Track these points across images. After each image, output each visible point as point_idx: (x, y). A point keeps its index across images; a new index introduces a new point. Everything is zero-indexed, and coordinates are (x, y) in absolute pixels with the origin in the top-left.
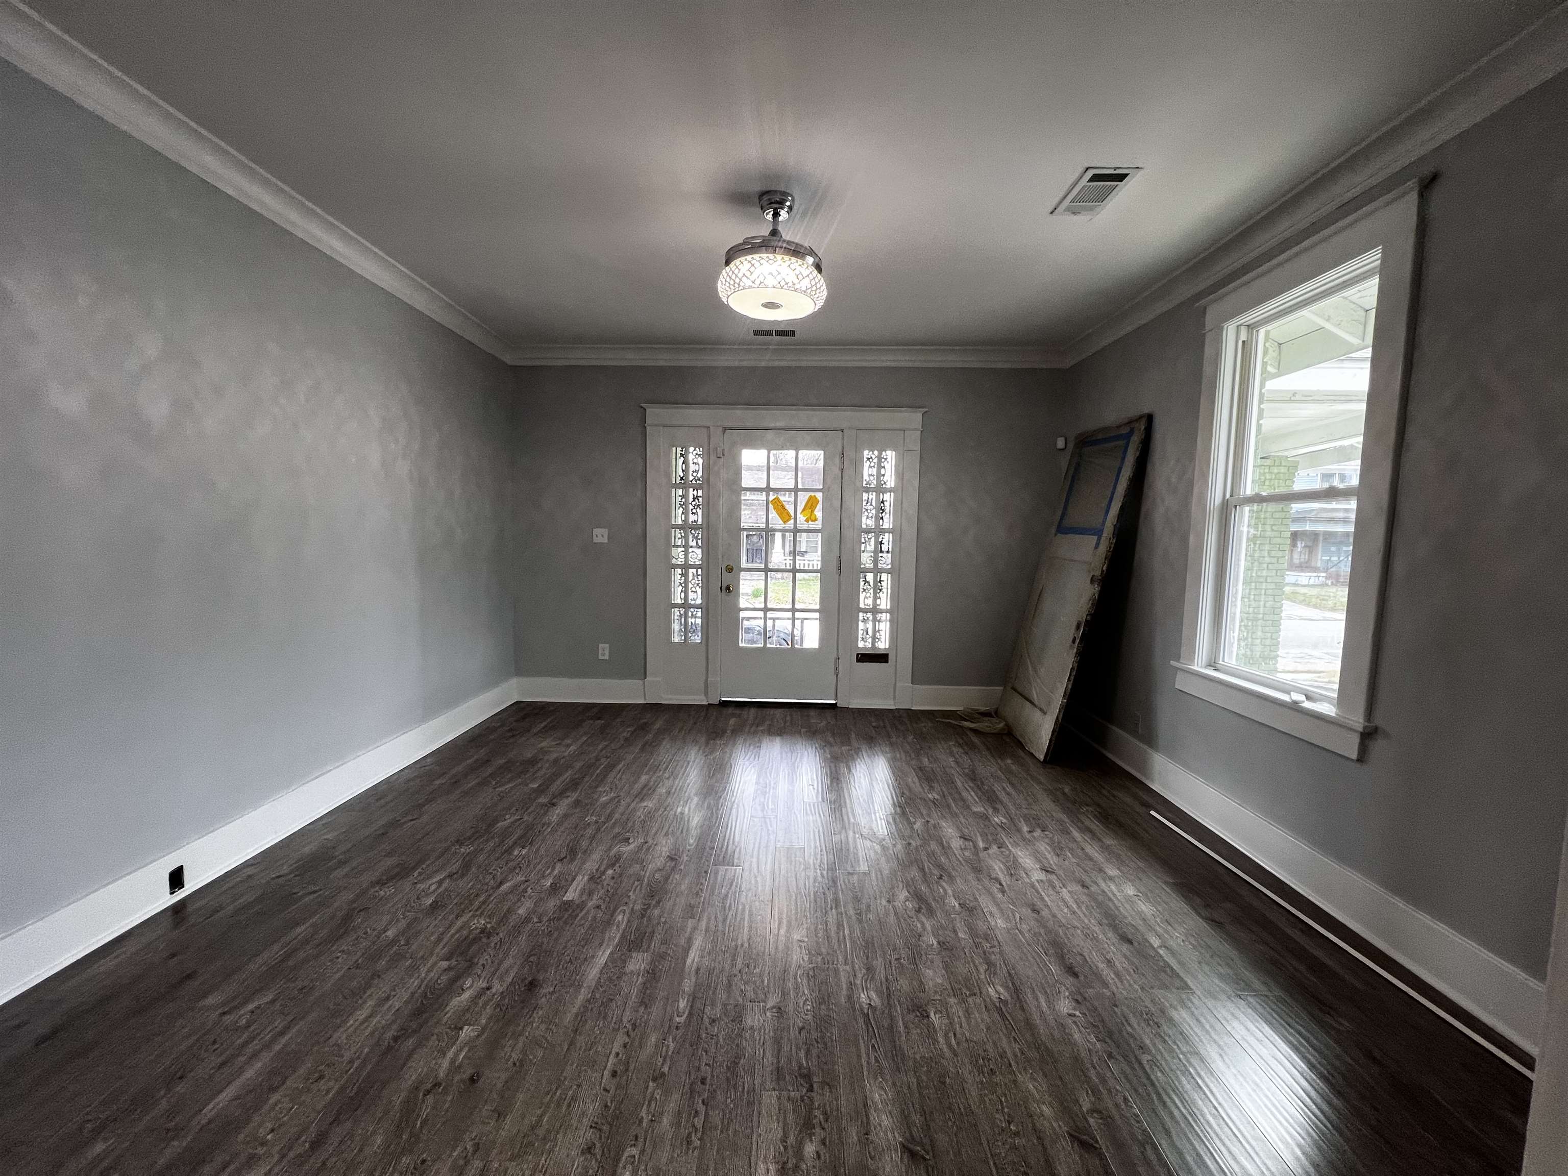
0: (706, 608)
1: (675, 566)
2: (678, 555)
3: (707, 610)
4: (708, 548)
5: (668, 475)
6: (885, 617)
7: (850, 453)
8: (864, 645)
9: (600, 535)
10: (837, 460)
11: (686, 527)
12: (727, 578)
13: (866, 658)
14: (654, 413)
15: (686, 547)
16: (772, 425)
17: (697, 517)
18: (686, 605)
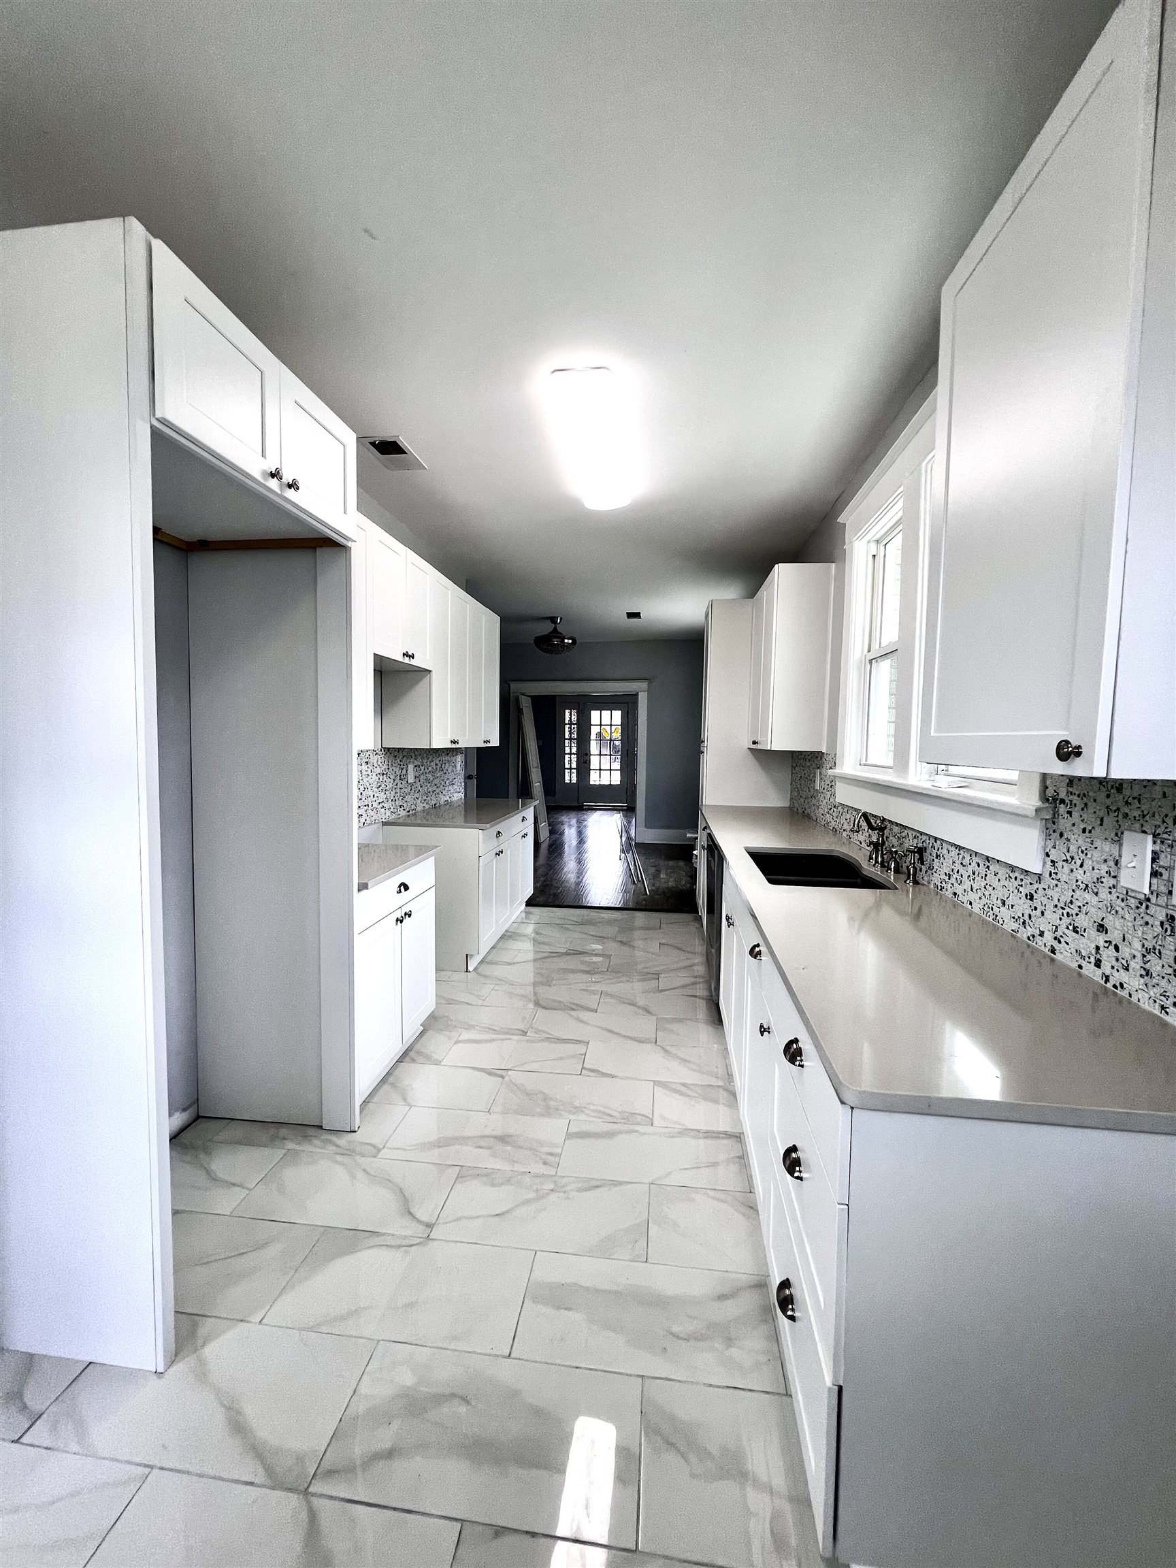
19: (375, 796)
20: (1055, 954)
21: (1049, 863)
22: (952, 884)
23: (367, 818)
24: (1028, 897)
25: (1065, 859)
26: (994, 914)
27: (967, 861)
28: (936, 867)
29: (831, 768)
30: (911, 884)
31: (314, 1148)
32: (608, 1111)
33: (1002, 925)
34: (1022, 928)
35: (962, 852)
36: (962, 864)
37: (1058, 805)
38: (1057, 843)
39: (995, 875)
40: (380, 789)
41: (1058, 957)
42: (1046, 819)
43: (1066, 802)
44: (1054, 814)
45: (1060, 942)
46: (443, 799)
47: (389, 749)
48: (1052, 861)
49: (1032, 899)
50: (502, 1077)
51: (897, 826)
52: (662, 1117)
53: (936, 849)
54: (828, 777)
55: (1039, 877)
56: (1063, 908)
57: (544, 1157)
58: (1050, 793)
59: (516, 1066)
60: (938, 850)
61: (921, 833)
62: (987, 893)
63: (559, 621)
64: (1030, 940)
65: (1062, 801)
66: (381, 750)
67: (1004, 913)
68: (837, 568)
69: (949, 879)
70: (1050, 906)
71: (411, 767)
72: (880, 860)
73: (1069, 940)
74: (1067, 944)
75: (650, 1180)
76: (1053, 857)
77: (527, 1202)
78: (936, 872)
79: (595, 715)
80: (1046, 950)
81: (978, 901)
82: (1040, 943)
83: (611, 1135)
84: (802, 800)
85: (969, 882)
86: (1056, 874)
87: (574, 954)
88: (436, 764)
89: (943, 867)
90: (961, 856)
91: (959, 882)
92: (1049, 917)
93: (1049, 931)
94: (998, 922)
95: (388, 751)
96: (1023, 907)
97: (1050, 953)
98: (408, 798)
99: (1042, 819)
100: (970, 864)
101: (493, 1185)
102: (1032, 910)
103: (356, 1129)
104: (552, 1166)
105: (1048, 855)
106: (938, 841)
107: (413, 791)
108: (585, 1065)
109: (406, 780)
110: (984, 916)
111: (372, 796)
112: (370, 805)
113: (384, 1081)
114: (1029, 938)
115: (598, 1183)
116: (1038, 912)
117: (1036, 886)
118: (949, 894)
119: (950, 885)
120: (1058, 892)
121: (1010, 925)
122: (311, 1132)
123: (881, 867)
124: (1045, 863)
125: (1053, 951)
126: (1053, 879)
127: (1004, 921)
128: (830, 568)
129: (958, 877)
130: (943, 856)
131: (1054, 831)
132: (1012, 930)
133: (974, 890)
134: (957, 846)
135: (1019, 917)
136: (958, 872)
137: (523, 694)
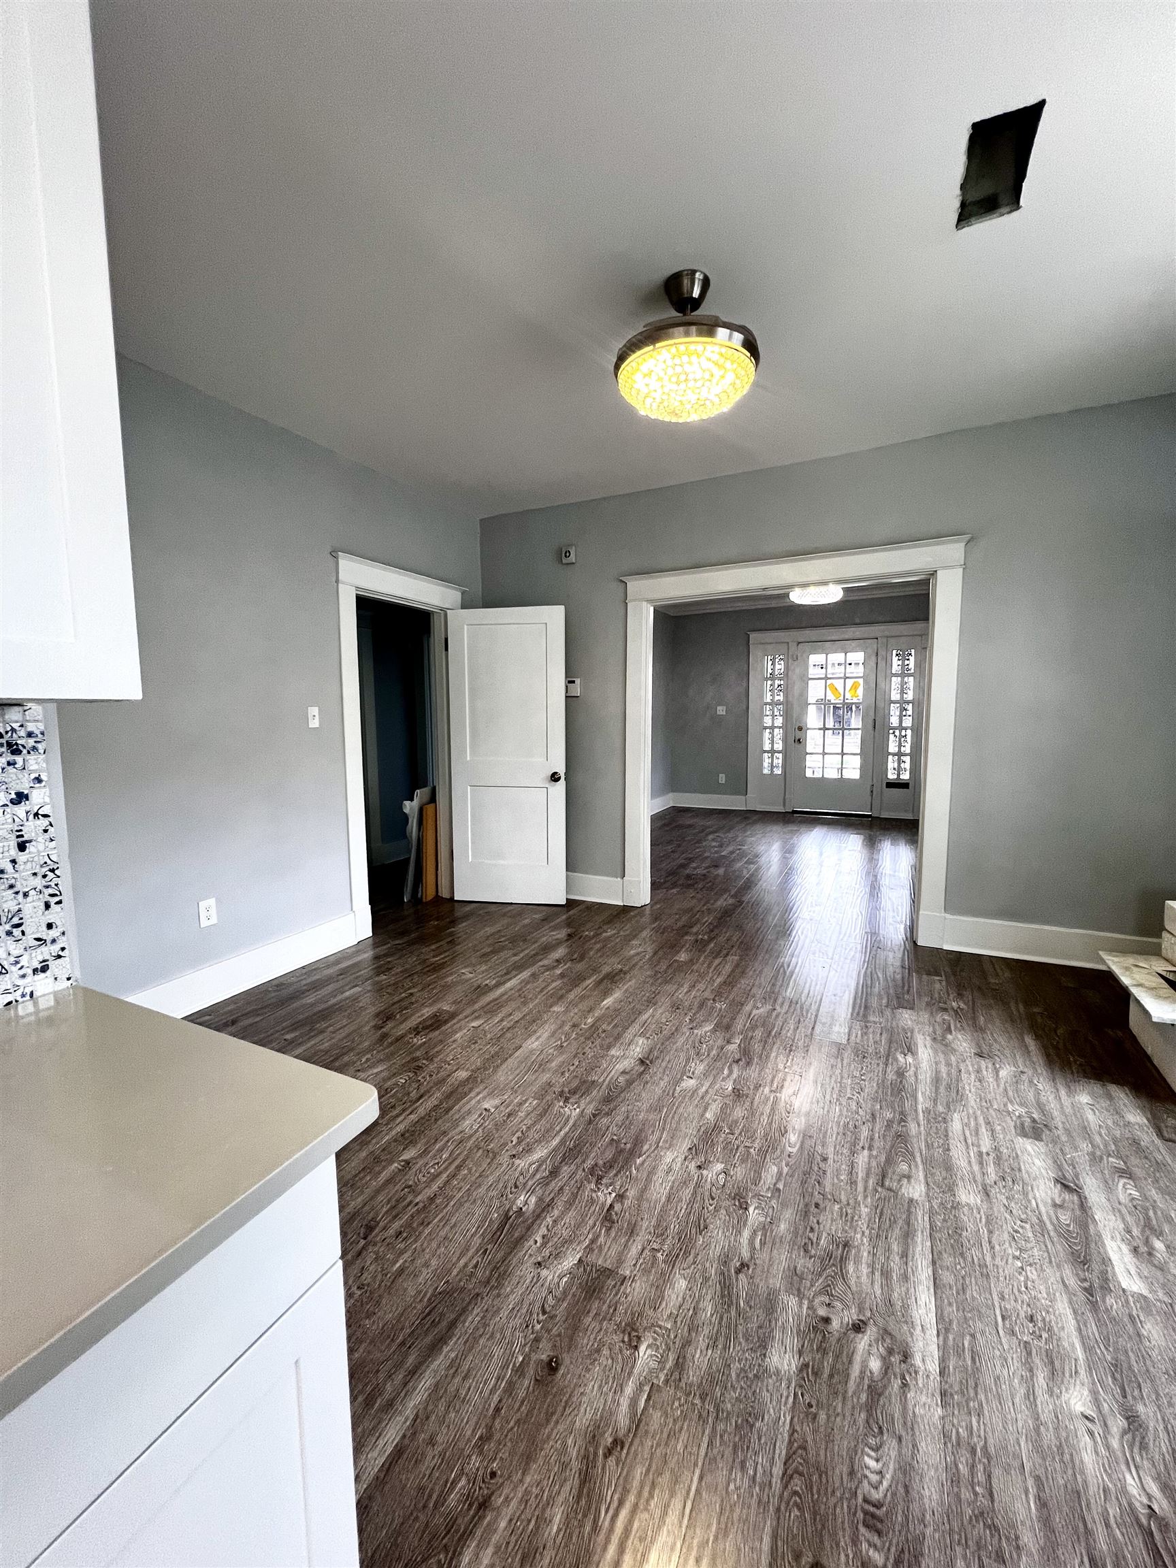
0: (785, 752)
1: (766, 728)
2: (768, 721)
3: (786, 753)
4: (787, 716)
5: (762, 671)
6: (907, 759)
7: (882, 653)
8: (892, 776)
9: (721, 710)
10: (874, 658)
11: (773, 703)
12: (799, 734)
13: (891, 785)
14: (753, 636)
15: (773, 716)
16: (829, 638)
17: (781, 698)
18: (772, 752)
137: (649, 601)
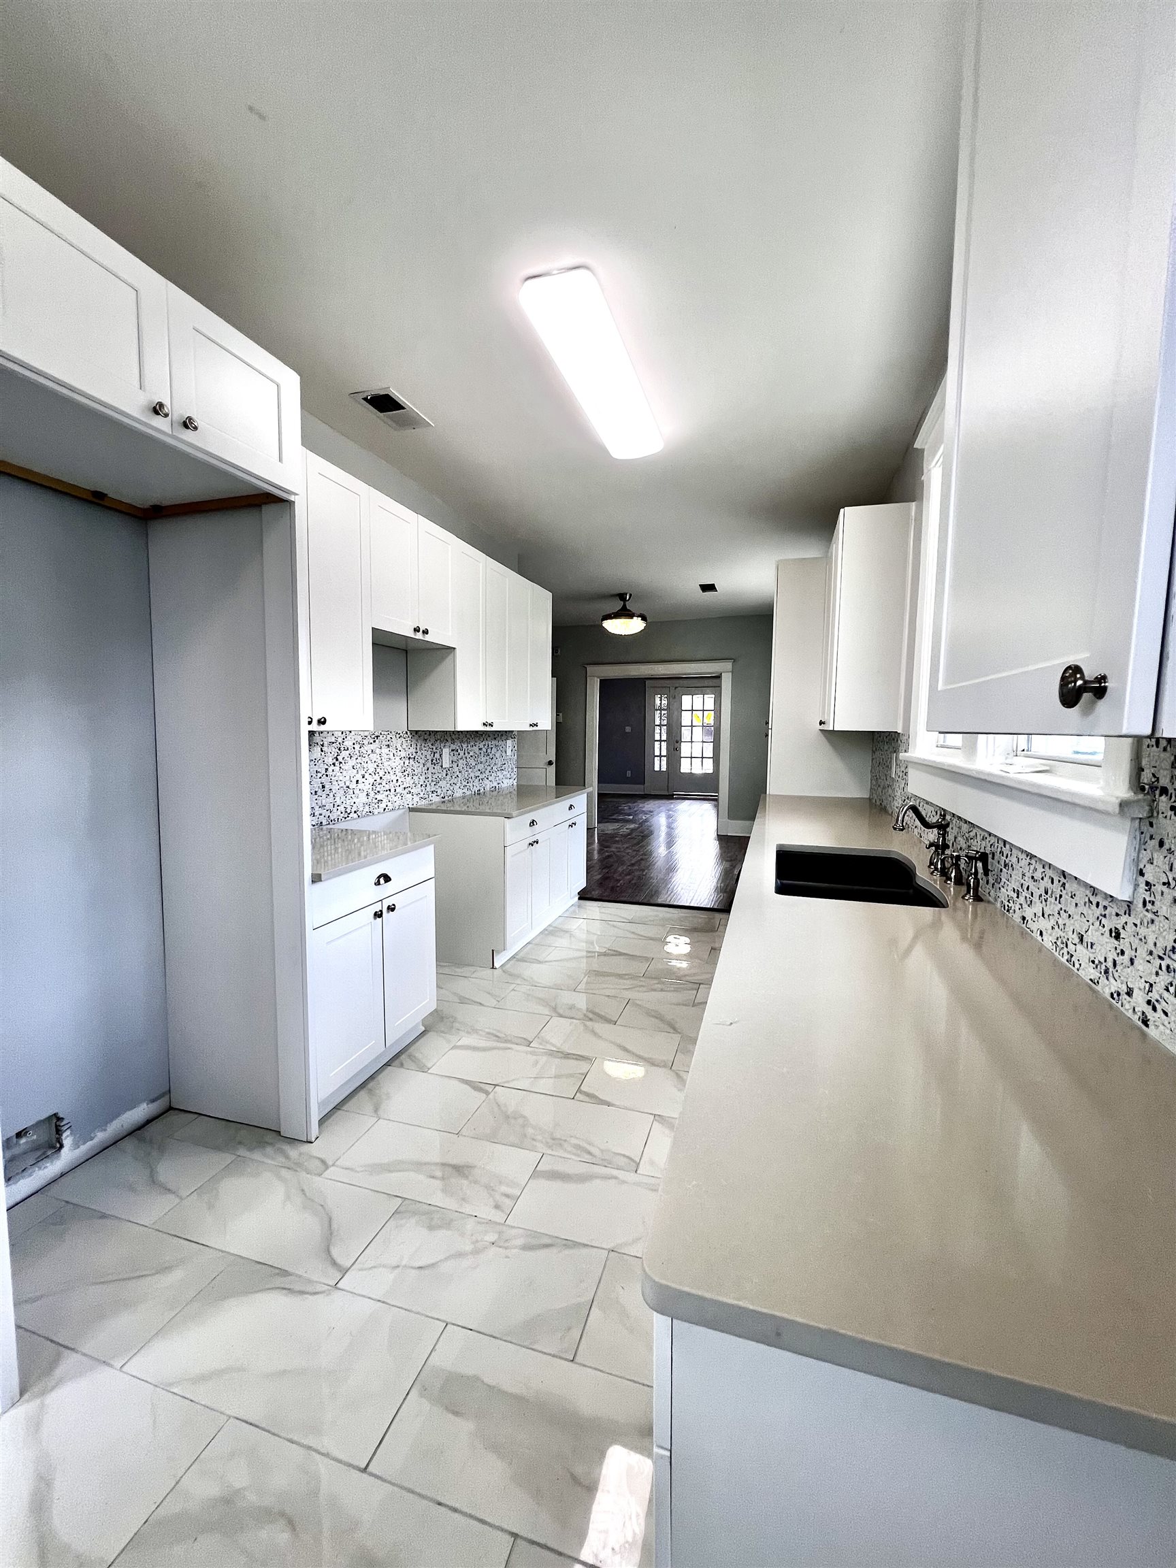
0: (668, 756)
1: (656, 742)
2: (657, 736)
4: (669, 732)
9: (628, 729)
11: (661, 725)
12: (676, 744)
15: (661, 733)
17: (666, 721)
18: (660, 756)
19: (399, 781)
20: (1147, 1026)
21: (1143, 886)
22: (1021, 905)
23: (389, 804)
24: (1113, 934)
25: (1166, 881)
26: (1068, 953)
27: (1038, 875)
28: (1003, 880)
29: (905, 751)
30: (971, 900)
31: (266, 1159)
32: (589, 1147)
33: (1078, 970)
34: (1103, 980)
35: (1033, 861)
36: (1033, 877)
37: (1157, 796)
38: (1155, 856)
39: (1072, 897)
40: (405, 773)
41: (1152, 1031)
42: (1140, 818)
43: (1170, 792)
44: (1151, 811)
45: (1154, 1009)
46: (488, 785)
47: (417, 732)
48: (1148, 884)
49: (1117, 937)
50: (487, 1093)
51: (966, 823)
52: (652, 1163)
53: (1005, 855)
54: (903, 762)
55: (1128, 906)
56: (1161, 958)
57: (498, 1197)
58: (1146, 777)
59: (508, 1082)
60: (1007, 857)
61: (990, 834)
62: (1060, 922)
63: (628, 598)
64: (1114, 999)
65: (1164, 791)
66: (407, 733)
67: (1082, 953)
68: (917, 507)
69: (1018, 897)
70: (1142, 953)
71: (446, 751)
72: (939, 866)
73: (1169, 1010)
74: (1166, 1014)
75: (610, 1246)
76: (1149, 877)
77: (460, 1255)
78: (1003, 887)
79: (686, 701)
80: (1135, 1018)
81: (1050, 930)
82: (1127, 1006)
83: (582, 1178)
84: (880, 790)
85: (1041, 905)
86: (1153, 903)
87: (613, 955)
88: (480, 749)
89: (1011, 882)
90: (1032, 867)
91: (1029, 903)
92: (1141, 968)
93: (1140, 989)
94: (1074, 966)
95: (416, 734)
96: (1105, 948)
97: (1140, 1023)
98: (442, 783)
99: (1133, 819)
100: (1042, 879)
101: (431, 1228)
102: (1118, 954)
103: (313, 1140)
104: (503, 1211)
105: (1141, 873)
106: (1007, 846)
107: (448, 777)
108: (582, 1088)
109: (440, 764)
110: (1057, 954)
111: (395, 781)
112: (393, 790)
113: (363, 1085)
114: (1112, 995)
115: (546, 1241)
116: (1126, 958)
117: (1124, 918)
118: (1017, 918)
119: (1018, 906)
120: (1154, 932)
121: (1089, 973)
122: (269, 1137)
123: (941, 876)
124: (1136, 886)
125: (1145, 1022)
126: (1147, 910)
127: (1080, 965)
128: (909, 509)
129: (1028, 896)
130: (1012, 865)
131: (1151, 838)
132: (1091, 980)
133: (1046, 916)
134: (1028, 854)
135: (1100, 962)
136: (1028, 889)
137: (598, 677)
